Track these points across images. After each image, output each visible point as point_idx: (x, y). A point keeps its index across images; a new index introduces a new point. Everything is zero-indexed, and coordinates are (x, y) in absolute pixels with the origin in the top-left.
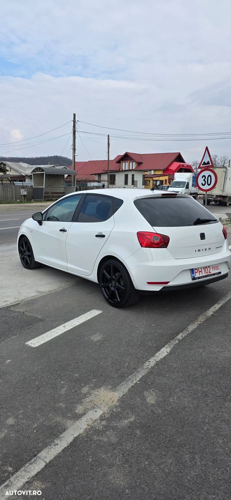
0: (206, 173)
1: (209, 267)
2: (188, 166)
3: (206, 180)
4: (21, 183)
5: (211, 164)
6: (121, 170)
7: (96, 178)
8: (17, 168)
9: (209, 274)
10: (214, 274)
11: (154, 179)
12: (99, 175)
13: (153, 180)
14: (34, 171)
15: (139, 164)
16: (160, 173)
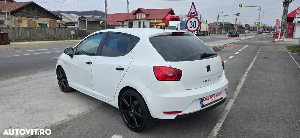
0: (193, 20)
1: (214, 94)
2: (177, 17)
3: (193, 24)
4: (72, 27)
5: (196, 14)
6: (136, 19)
7: (121, 24)
8: (69, 17)
9: (214, 100)
10: (218, 100)
11: (157, 25)
12: (123, 22)
13: (156, 26)
14: (79, 19)
15: (147, 15)
16: (161, 21)
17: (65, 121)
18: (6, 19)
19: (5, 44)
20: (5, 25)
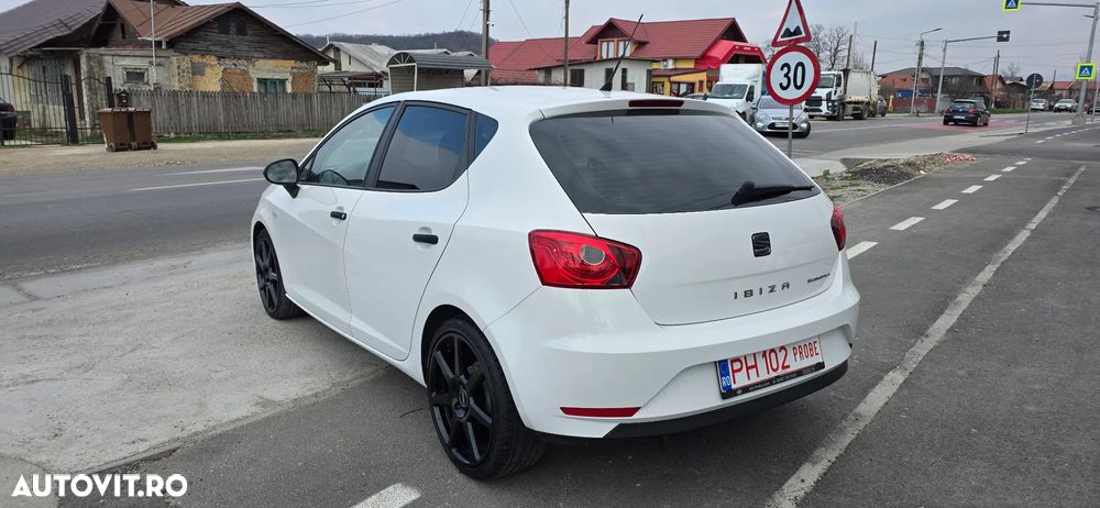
0: (793, 58)
1: (782, 348)
2: (753, 48)
3: (791, 75)
4: (373, 89)
5: (803, 35)
6: (598, 59)
7: (541, 77)
8: (364, 57)
9: (781, 372)
10: (799, 373)
11: (673, 79)
12: (548, 70)
13: (671, 83)
14: (392, 61)
15: (641, 45)
16: (691, 65)
17: (240, 424)
18: (151, 63)
19: (139, 149)
20: (147, 84)
